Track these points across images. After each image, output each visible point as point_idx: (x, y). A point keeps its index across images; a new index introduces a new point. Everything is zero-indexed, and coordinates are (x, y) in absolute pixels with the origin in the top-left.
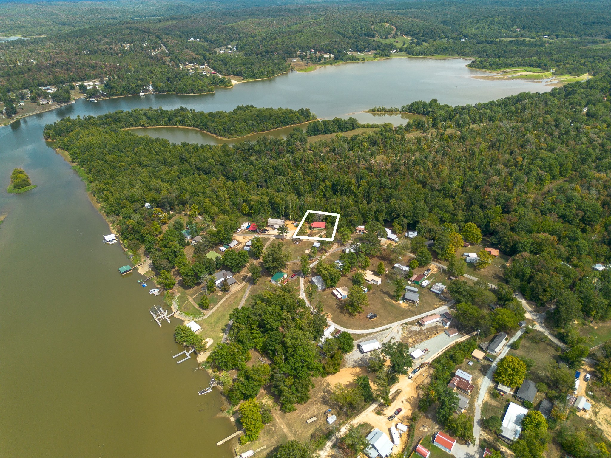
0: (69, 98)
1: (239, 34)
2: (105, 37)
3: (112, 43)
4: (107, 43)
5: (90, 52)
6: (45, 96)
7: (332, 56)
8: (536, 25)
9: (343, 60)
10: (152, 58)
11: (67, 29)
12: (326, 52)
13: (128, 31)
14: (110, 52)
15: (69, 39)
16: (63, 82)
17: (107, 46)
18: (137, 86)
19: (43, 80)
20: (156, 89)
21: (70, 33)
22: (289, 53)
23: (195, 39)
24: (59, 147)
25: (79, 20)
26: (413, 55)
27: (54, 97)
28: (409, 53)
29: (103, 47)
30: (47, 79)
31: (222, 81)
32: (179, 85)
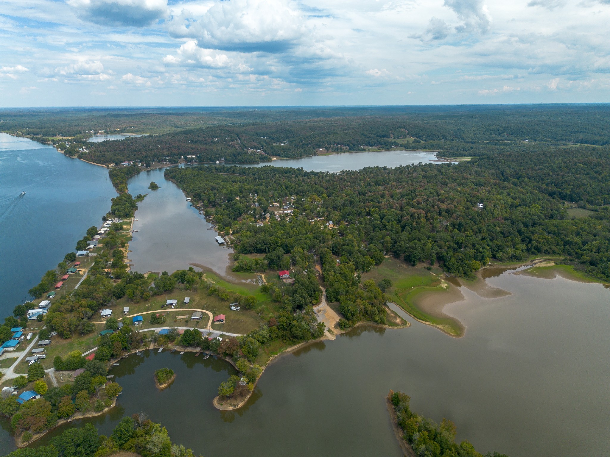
0: (178, 162)
1: (293, 135)
2: (204, 134)
3: (207, 137)
4: (204, 137)
5: (192, 142)
6: (165, 160)
7: (348, 148)
8: (523, 132)
9: (354, 150)
10: (229, 145)
11: (180, 130)
12: (345, 146)
13: (219, 131)
14: (205, 142)
15: (181, 135)
16: (175, 155)
17: (204, 139)
18: (215, 157)
19: (164, 153)
20: (226, 160)
21: (182, 132)
22: (319, 146)
23: (264, 137)
24: (171, 178)
25: (189, 125)
26: (407, 148)
27: (169, 161)
28: (405, 148)
29: (201, 139)
30: (167, 153)
31: (266, 158)
32: (239, 158)
